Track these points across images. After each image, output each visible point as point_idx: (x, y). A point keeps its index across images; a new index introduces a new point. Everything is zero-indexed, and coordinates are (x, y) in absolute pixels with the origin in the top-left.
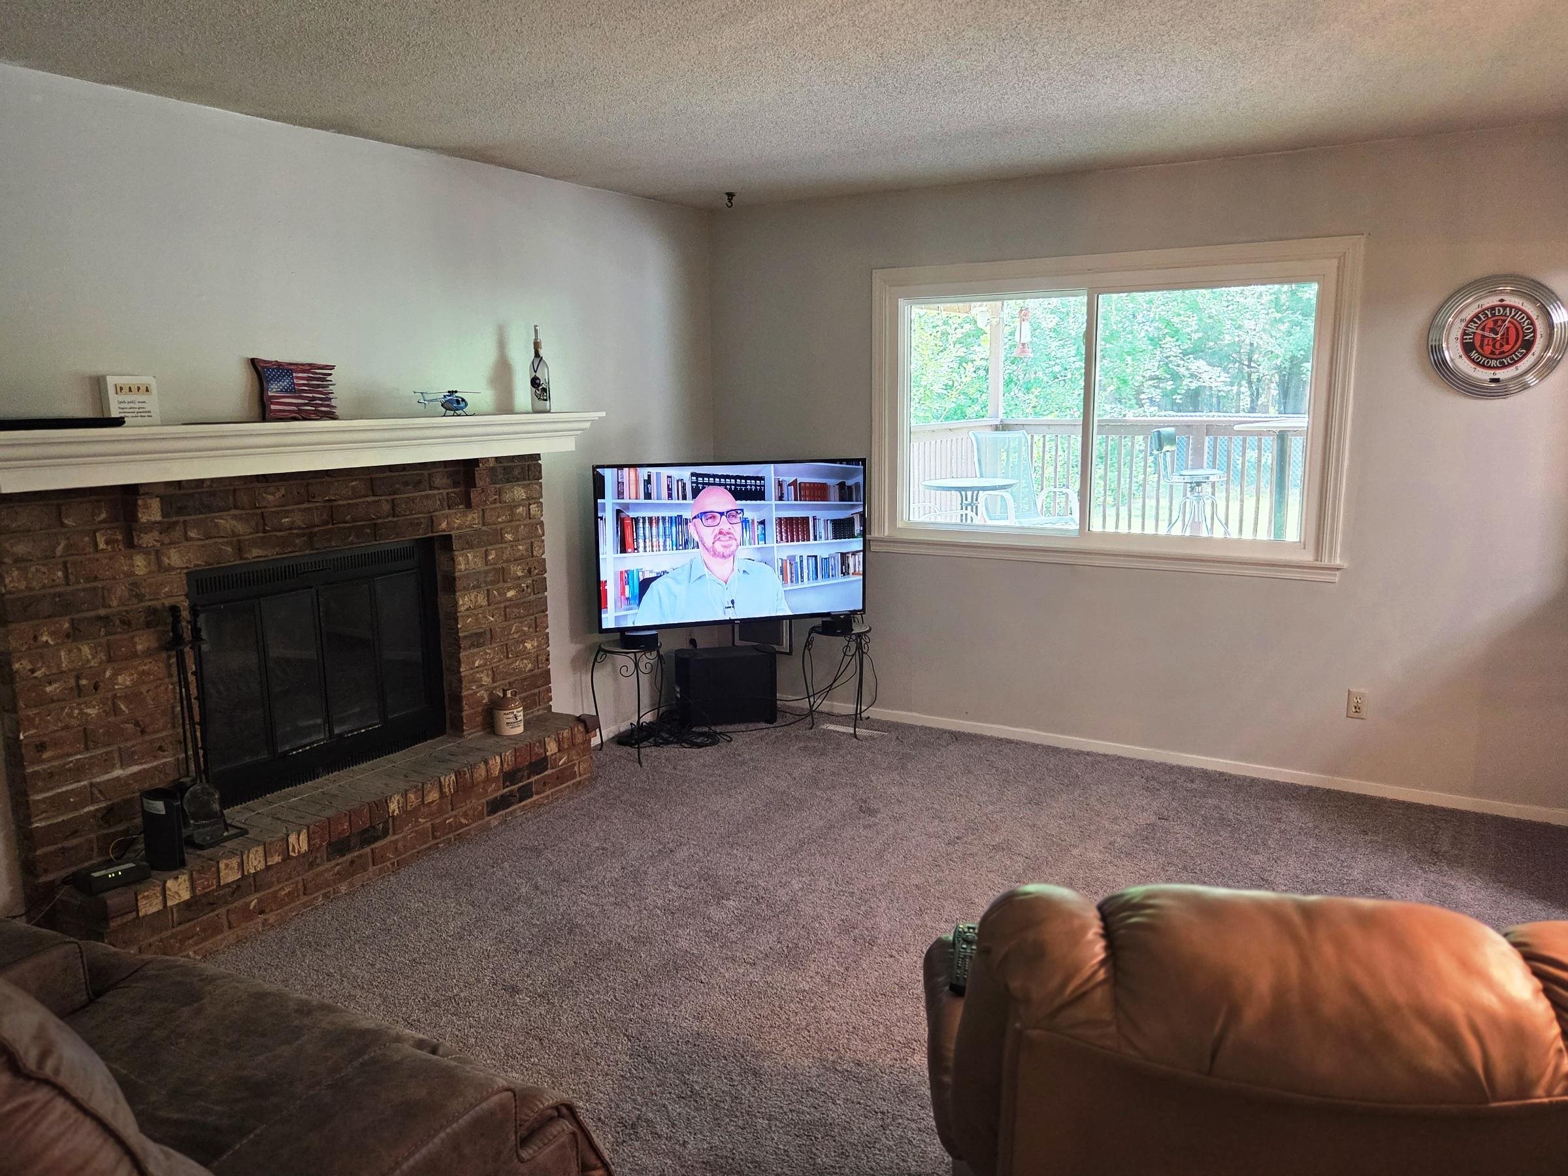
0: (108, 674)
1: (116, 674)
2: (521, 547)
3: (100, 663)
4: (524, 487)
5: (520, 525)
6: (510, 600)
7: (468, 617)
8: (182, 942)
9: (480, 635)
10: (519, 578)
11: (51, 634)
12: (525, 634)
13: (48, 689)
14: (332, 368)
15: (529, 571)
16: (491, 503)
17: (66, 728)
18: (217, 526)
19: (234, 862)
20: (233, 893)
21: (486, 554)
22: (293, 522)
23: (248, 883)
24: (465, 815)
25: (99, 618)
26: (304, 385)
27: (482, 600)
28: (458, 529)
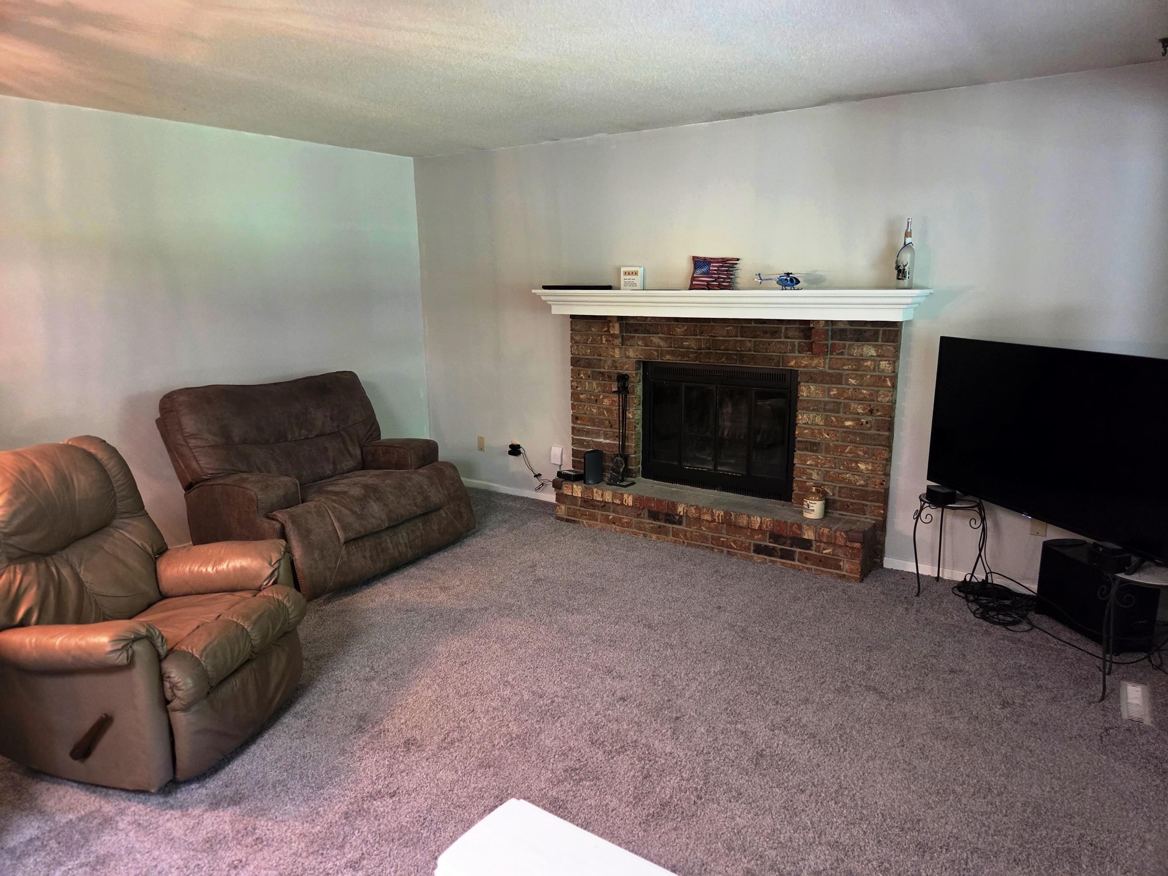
0: (601, 397)
1: (604, 397)
2: (865, 392)
3: (599, 392)
4: (875, 346)
5: (866, 375)
6: (848, 427)
7: (806, 429)
8: (582, 515)
9: (815, 444)
10: (858, 414)
11: (584, 374)
12: (858, 456)
13: (581, 396)
14: (738, 260)
15: (871, 411)
16: (838, 354)
17: (585, 414)
18: (651, 341)
19: (600, 492)
20: (602, 507)
21: (829, 390)
22: (690, 345)
23: (605, 505)
24: (735, 542)
25: (600, 372)
26: (715, 270)
27: (819, 420)
28: (804, 367)
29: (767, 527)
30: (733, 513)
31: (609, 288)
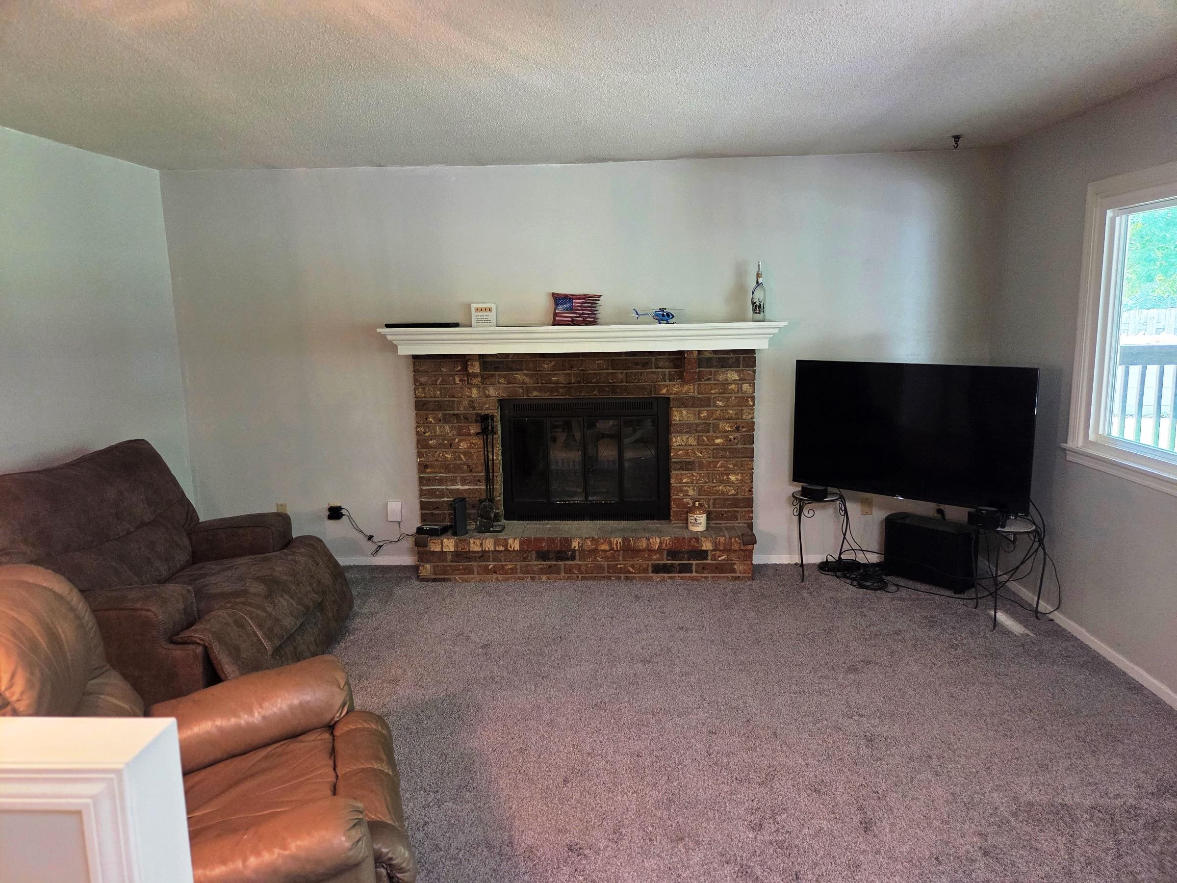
0: (457, 440)
1: (460, 441)
2: (731, 412)
3: (454, 435)
4: (737, 372)
5: (731, 397)
6: (718, 445)
7: (680, 450)
8: (454, 570)
9: (689, 463)
10: (727, 432)
11: (433, 418)
12: (729, 469)
13: (430, 442)
14: (599, 296)
15: (738, 429)
16: (706, 380)
17: (437, 461)
18: (515, 378)
19: (478, 542)
20: (480, 557)
21: (700, 412)
22: (558, 380)
23: (483, 555)
24: (633, 566)
25: (454, 415)
26: (578, 306)
27: (692, 441)
28: (675, 394)
29: (666, 545)
30: (631, 539)
31: (456, 325)
